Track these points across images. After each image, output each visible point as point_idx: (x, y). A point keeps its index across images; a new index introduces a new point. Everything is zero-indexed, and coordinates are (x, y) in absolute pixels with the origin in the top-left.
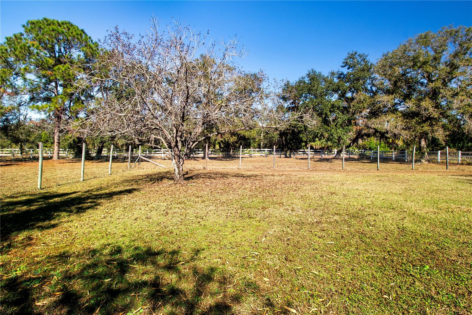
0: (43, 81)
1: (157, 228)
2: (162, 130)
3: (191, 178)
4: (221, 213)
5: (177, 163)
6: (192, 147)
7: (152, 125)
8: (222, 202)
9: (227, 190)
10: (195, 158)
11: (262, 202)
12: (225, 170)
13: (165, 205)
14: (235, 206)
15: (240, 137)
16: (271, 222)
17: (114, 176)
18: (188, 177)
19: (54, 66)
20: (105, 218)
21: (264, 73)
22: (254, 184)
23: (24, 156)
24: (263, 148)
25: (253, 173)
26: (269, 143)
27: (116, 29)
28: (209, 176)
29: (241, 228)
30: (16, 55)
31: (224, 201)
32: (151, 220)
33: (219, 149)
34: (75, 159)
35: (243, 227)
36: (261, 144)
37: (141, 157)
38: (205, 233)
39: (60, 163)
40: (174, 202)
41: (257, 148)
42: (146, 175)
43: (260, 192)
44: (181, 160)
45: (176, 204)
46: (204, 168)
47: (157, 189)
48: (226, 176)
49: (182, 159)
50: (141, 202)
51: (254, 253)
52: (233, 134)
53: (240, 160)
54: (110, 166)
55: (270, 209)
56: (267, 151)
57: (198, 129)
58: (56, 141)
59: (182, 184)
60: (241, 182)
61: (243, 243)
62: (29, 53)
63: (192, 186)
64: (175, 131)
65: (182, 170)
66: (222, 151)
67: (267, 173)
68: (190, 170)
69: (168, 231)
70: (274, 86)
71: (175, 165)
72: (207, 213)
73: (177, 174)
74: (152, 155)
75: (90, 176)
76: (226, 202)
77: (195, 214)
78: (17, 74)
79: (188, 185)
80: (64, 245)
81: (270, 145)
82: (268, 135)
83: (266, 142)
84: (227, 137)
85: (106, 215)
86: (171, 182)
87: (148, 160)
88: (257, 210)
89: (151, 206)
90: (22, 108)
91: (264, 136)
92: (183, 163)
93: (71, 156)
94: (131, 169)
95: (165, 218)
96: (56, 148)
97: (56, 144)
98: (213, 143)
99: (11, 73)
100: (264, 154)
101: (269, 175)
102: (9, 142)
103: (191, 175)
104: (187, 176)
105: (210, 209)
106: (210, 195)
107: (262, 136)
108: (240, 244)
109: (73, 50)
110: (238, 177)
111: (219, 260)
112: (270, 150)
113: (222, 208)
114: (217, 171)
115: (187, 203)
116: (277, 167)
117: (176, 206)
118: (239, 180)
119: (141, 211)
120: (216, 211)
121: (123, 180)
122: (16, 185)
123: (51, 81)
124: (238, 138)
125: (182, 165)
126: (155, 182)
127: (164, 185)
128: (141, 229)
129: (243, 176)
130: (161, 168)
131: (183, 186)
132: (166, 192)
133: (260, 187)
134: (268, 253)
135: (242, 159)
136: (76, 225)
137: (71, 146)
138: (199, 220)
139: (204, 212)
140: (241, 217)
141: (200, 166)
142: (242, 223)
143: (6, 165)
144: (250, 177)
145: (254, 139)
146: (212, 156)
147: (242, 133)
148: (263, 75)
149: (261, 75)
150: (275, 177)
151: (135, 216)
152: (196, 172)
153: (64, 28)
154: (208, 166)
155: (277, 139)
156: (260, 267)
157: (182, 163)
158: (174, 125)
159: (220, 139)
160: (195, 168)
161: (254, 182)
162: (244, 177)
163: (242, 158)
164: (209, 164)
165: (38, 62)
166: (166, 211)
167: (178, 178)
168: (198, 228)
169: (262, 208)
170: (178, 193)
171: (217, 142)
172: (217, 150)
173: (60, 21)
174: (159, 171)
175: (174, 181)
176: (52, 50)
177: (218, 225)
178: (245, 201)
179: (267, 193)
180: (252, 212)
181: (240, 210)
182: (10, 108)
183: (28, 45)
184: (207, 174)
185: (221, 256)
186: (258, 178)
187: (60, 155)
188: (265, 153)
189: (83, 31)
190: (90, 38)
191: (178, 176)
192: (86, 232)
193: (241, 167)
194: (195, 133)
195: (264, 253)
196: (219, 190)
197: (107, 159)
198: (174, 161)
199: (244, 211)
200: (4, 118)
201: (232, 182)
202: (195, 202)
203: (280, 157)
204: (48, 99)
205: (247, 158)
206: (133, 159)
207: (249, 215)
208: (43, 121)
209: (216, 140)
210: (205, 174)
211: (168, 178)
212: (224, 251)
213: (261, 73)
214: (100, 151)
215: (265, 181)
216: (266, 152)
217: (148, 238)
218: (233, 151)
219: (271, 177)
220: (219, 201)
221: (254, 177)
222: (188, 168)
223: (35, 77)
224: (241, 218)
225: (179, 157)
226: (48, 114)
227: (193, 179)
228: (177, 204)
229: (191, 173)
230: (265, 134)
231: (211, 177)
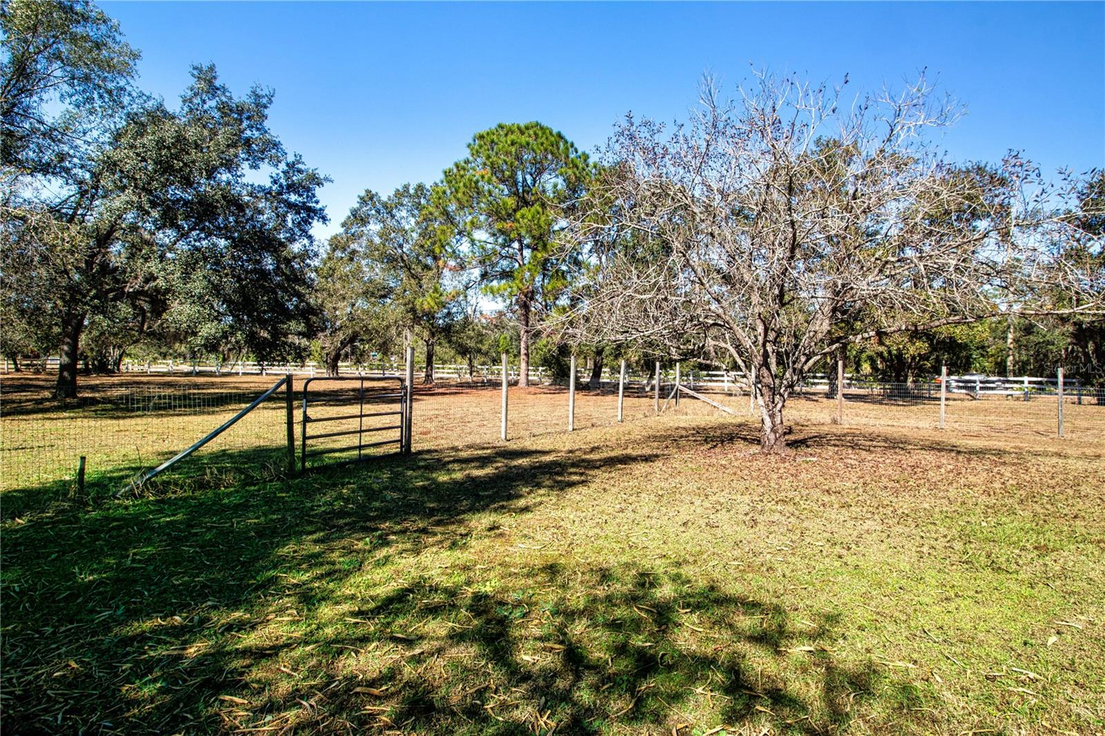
0: (500, 240)
1: (736, 552)
2: (731, 329)
3: (803, 442)
4: (901, 542)
5: (768, 405)
6: (806, 368)
7: (706, 317)
8: (899, 512)
9: (910, 483)
10: (807, 396)
11: (1032, 530)
12: (894, 429)
13: (747, 501)
14: (942, 530)
15: (938, 342)
16: (1073, 593)
17: (628, 426)
18: (798, 441)
19: (515, 211)
20: (622, 511)
21: (1024, 158)
22: (998, 476)
23: (475, 379)
24: (1015, 375)
25: (986, 443)
26: (1036, 361)
27: (629, 117)
28: (853, 442)
29: (971, 593)
30: (458, 200)
31: (906, 512)
32: (718, 532)
33: (871, 375)
34: (553, 387)
35: (977, 592)
36: (1009, 364)
37: (680, 388)
38: (861, 586)
39: (529, 393)
40: (766, 496)
41: (994, 373)
42: (694, 429)
43: (1022, 501)
44: (777, 398)
45: (773, 502)
46: (835, 422)
47: (724, 462)
48: (901, 445)
49: (781, 395)
50: (693, 486)
51: (1025, 672)
52: (915, 334)
53: (943, 407)
54: (620, 405)
55: (1065, 554)
56: (1030, 382)
57: (818, 322)
58: (523, 351)
59: (783, 455)
60: (951, 467)
61: (981, 636)
62: (478, 193)
63: (810, 463)
64: (760, 329)
65: (782, 423)
66: (879, 380)
67: (1038, 448)
68: (797, 424)
69: (762, 565)
70: (1061, 192)
71: (765, 411)
72: (860, 536)
73: (769, 430)
74: (701, 384)
75: (583, 423)
76: (913, 516)
77: (826, 535)
78: (460, 233)
79: (798, 459)
80: (556, 553)
81: (1037, 365)
82: (1032, 337)
83: (1024, 358)
84: (896, 342)
85: (623, 505)
86: (755, 449)
87: (696, 395)
88: (1017, 551)
89: (715, 498)
90: (470, 292)
91: (1016, 340)
92: (783, 406)
93: (547, 382)
94: (661, 413)
95: (751, 531)
96: (523, 365)
97: (523, 357)
98: (855, 357)
99: (452, 232)
100: (1018, 392)
101: (1045, 454)
102: (453, 352)
103: (801, 437)
104: (792, 437)
105: (865, 527)
106: (861, 490)
107: (1010, 341)
108: (973, 638)
109: (546, 176)
110: (940, 450)
111: (911, 665)
112: (1040, 379)
113: (901, 531)
114: (871, 431)
115: (801, 502)
116: (1072, 432)
117: (774, 508)
118: (946, 460)
119: (693, 508)
120: (885, 535)
121: (646, 434)
122: (469, 430)
123: (512, 241)
124: (931, 345)
125: (780, 411)
126: (715, 446)
127: (738, 454)
128: (698, 548)
129: (955, 450)
130: (724, 414)
131: (784, 462)
132: (746, 472)
133: (1019, 486)
134: (1072, 683)
135: (947, 403)
136: (571, 517)
137: (546, 362)
138: (838, 549)
139: (850, 531)
140: (967, 563)
141: (822, 415)
142: (973, 581)
143: (451, 394)
144: (981, 456)
145: (983, 347)
146: (854, 391)
147: (944, 332)
148: (1021, 165)
149: (1014, 166)
150: (1070, 461)
151: (683, 517)
152: (813, 431)
153: (530, 136)
154: (844, 417)
155: (1066, 349)
156: (1047, 716)
157: (779, 406)
158: (760, 314)
159: (873, 347)
160: (809, 420)
161: (996, 470)
162: (959, 452)
163: (947, 399)
164: (847, 412)
165: (491, 207)
166: (751, 515)
167: (773, 442)
168: (839, 570)
169: (1036, 548)
170: (775, 476)
171: (864, 356)
172: (866, 376)
173: (522, 126)
174: (721, 420)
175: (763, 447)
176: (511, 181)
177: (895, 574)
178: (973, 519)
179: (1049, 506)
180: (1002, 554)
181: (961, 543)
182: (453, 293)
183: (475, 179)
184: (844, 435)
185: (915, 656)
186: (1007, 459)
187: (530, 378)
188: (1021, 389)
189: (560, 136)
190: (572, 145)
191: (772, 437)
192: (590, 534)
193: (944, 425)
194: (812, 334)
195: (1058, 680)
196: (885, 481)
197: (612, 389)
198: (760, 401)
199: (972, 546)
200: (446, 311)
201: (923, 462)
202: (824, 505)
203: (1080, 403)
204: (507, 275)
205: (962, 400)
206: (664, 392)
207: (993, 562)
208: (501, 314)
209: (862, 351)
210: (839, 437)
211: (745, 439)
212: (922, 645)
213: (1013, 161)
214: (597, 373)
215: (1034, 470)
216: (1026, 384)
217: (717, 571)
218: (914, 382)
219: (1055, 460)
220: (891, 509)
221: (994, 455)
222: (791, 418)
223: (488, 235)
224: (966, 566)
225: (774, 391)
226: (508, 302)
227: (808, 446)
228: (777, 502)
229: (801, 431)
230: (1018, 335)
231: (856, 444)
